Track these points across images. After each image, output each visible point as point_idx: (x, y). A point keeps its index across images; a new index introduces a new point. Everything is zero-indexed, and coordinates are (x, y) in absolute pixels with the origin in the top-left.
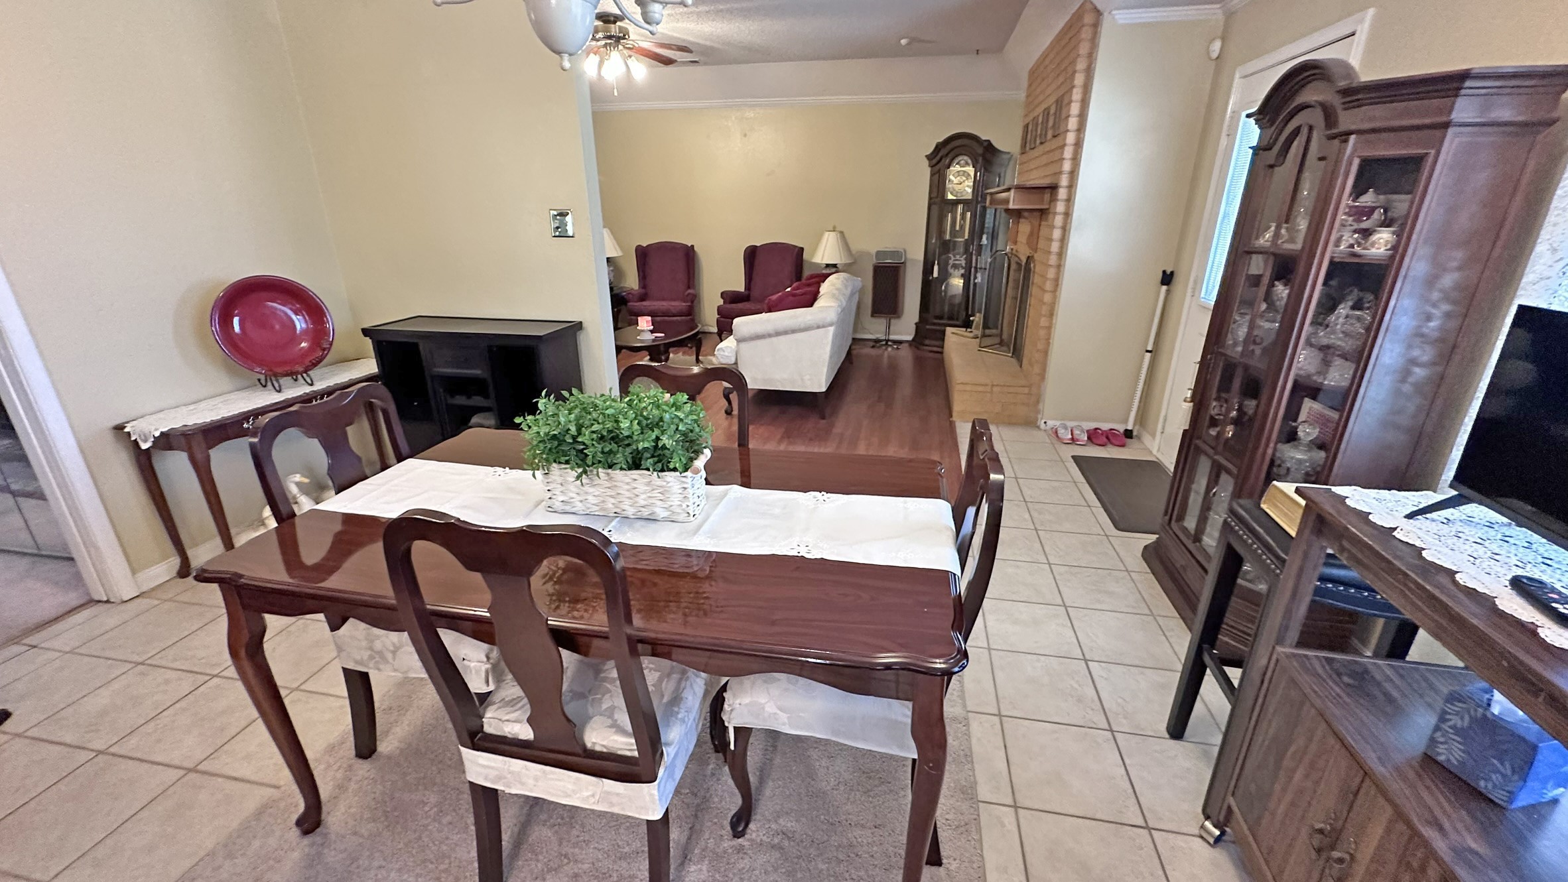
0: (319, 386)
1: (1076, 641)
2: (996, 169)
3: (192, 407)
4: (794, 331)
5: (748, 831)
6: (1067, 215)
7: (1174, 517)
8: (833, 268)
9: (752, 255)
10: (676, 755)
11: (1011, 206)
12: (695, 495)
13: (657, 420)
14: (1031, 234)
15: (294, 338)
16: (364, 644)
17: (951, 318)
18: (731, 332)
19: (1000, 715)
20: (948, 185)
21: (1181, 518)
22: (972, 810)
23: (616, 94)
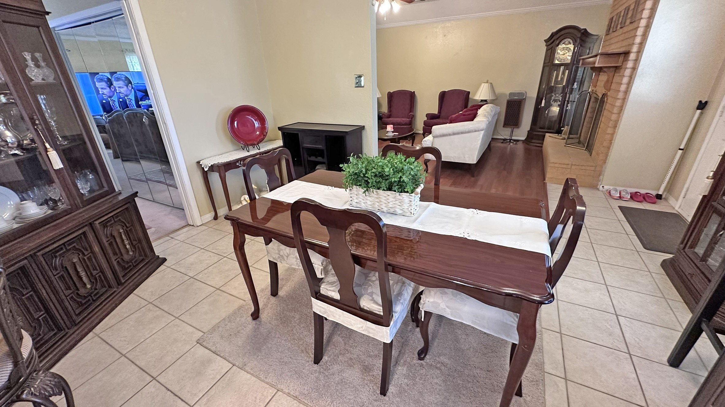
0: (262, 150)
1: (611, 304)
2: (588, 45)
3: (220, 156)
4: (462, 133)
5: (425, 358)
6: (634, 69)
7: (688, 245)
8: (485, 102)
9: (443, 96)
10: (398, 317)
11: (596, 65)
12: (415, 205)
13: (401, 169)
14: (607, 81)
15: (254, 130)
16: (277, 252)
17: (549, 129)
18: (430, 133)
19: (561, 333)
20: (557, 56)
21: (693, 247)
22: (541, 375)
23: (385, 19)
